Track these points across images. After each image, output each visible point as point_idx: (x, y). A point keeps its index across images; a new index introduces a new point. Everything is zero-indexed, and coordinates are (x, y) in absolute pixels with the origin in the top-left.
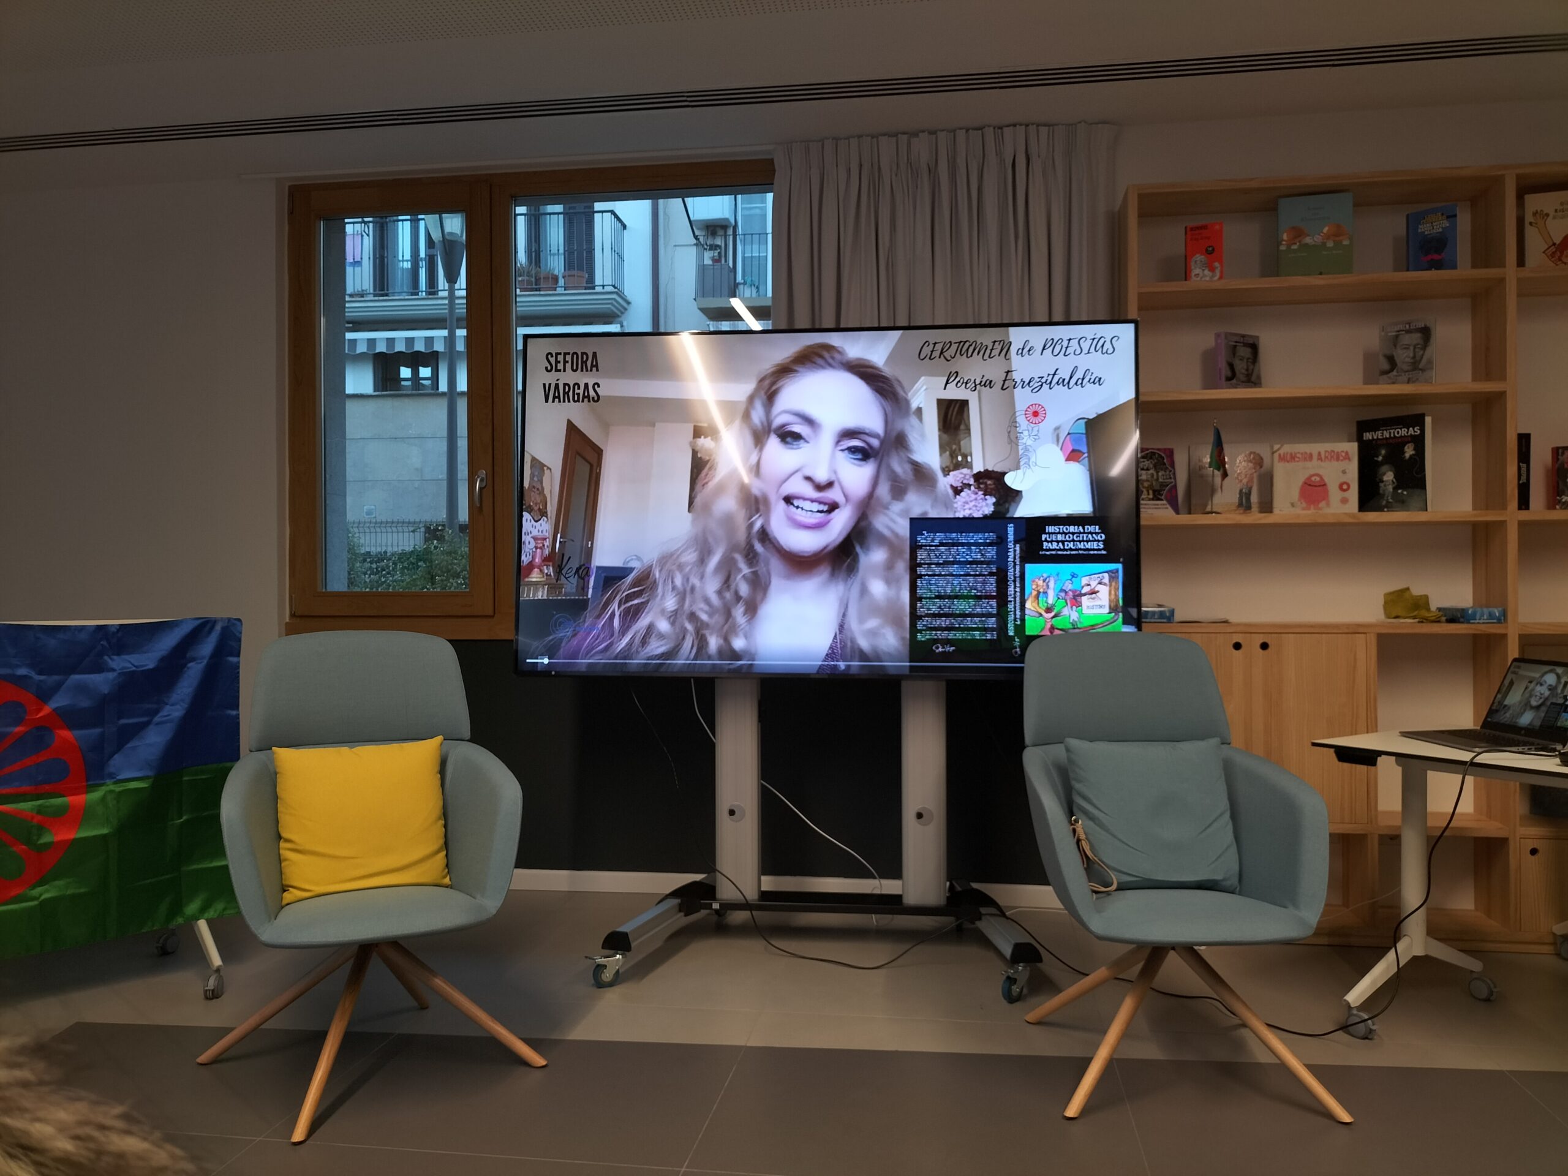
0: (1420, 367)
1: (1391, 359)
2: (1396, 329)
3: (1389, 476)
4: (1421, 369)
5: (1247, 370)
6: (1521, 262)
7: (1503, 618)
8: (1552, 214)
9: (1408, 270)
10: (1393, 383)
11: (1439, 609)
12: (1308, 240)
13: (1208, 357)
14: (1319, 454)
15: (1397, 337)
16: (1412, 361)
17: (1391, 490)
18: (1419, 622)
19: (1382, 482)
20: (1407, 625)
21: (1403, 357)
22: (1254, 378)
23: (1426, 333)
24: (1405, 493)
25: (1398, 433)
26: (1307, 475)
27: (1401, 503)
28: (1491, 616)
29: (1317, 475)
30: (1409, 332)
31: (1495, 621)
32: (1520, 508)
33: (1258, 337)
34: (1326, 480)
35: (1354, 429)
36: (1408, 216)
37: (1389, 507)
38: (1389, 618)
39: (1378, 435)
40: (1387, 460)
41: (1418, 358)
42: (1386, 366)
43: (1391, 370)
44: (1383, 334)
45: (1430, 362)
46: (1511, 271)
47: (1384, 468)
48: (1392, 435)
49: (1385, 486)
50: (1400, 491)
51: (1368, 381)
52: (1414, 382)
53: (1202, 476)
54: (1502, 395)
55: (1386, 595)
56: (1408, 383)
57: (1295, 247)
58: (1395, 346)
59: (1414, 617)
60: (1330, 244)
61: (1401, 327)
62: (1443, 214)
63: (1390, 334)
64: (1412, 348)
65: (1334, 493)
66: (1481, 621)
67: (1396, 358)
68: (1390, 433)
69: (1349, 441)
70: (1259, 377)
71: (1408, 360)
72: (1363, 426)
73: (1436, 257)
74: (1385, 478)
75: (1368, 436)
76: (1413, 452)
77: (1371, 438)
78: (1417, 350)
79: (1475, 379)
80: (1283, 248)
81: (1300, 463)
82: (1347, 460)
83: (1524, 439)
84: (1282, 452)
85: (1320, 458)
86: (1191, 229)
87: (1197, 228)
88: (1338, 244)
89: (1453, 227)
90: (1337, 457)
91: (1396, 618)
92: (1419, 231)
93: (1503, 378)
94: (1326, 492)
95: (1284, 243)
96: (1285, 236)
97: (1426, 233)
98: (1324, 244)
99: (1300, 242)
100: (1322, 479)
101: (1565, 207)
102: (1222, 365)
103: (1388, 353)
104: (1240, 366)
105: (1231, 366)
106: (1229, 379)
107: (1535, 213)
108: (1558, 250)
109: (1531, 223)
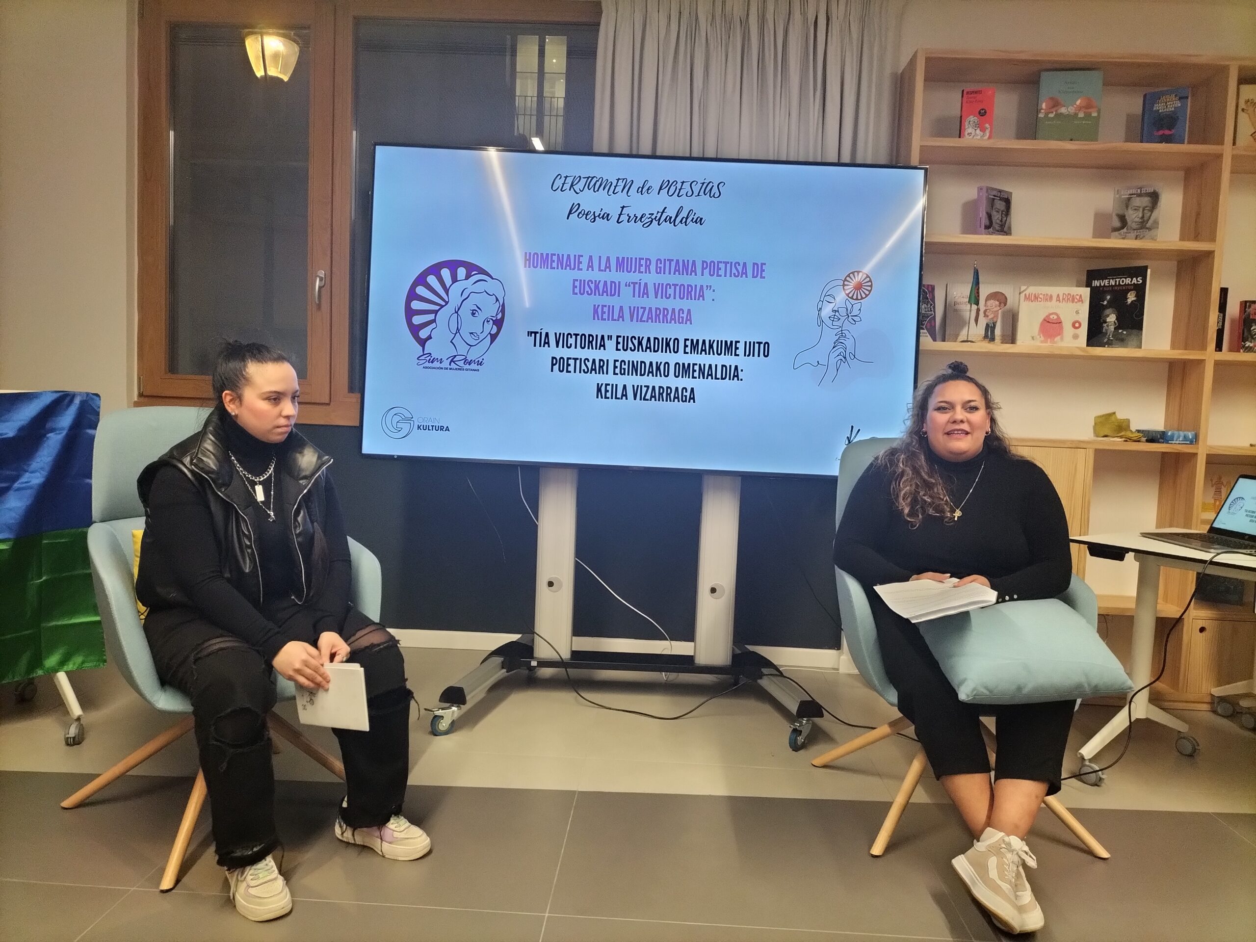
0: (1148, 225)
1: (1123, 219)
2: (1129, 192)
3: (1112, 318)
4: (1147, 228)
5: (1001, 221)
7: (1195, 440)
9: (1140, 141)
10: (1124, 238)
12: (1063, 110)
13: (969, 208)
14: (1058, 295)
15: (1129, 199)
16: (1140, 221)
17: (1113, 330)
18: (1125, 441)
19: (1106, 322)
20: (1116, 443)
21: (1133, 217)
22: (1006, 228)
23: (1154, 197)
24: (1125, 332)
25: (1123, 281)
26: (1046, 314)
27: (1121, 341)
28: (1185, 438)
29: (1053, 314)
30: (1139, 195)
31: (1188, 442)
32: (1215, 350)
33: (1011, 193)
34: (1062, 318)
35: (1084, 278)
36: (1145, 96)
37: (1109, 344)
38: (1099, 437)
39: (1106, 282)
40: (1111, 304)
41: (1145, 219)
42: (1117, 223)
43: (1122, 228)
44: (1117, 196)
45: (1156, 223)
46: (1227, 149)
47: (1108, 311)
48: (1117, 284)
49: (1108, 326)
50: (1120, 331)
51: (1097, 235)
52: (1141, 239)
53: (956, 310)
54: (1213, 253)
55: (1096, 418)
56: (1136, 239)
57: (1051, 115)
58: (1127, 207)
59: (1121, 437)
60: (1081, 115)
61: (1134, 191)
62: (1176, 96)
64: (1141, 210)
65: (1068, 330)
66: (1177, 442)
67: (1127, 217)
68: (1116, 281)
69: (1083, 286)
70: (1010, 228)
71: (1137, 220)
72: (1092, 275)
73: (1167, 132)
74: (1108, 320)
75: (1096, 283)
76: (1135, 299)
77: (1098, 285)
78: (1146, 211)
79: (1184, 238)
80: (1041, 115)
81: (1042, 303)
82: (1081, 302)
83: (1224, 292)
84: (1027, 292)
85: (1058, 300)
86: (968, 93)
87: (973, 92)
88: (1088, 116)
89: (1184, 107)
90: (1072, 299)
91: (1106, 436)
92: (1155, 109)
93: (1212, 239)
94: (1061, 328)
95: (1042, 111)
96: (1044, 106)
97: (1160, 111)
98: (1076, 114)
99: (1056, 111)
100: (1059, 318)
102: (983, 214)
103: (1121, 213)
104: (996, 217)
105: (990, 216)
106: (987, 227)
107: (1247, 101)
109: (1243, 110)
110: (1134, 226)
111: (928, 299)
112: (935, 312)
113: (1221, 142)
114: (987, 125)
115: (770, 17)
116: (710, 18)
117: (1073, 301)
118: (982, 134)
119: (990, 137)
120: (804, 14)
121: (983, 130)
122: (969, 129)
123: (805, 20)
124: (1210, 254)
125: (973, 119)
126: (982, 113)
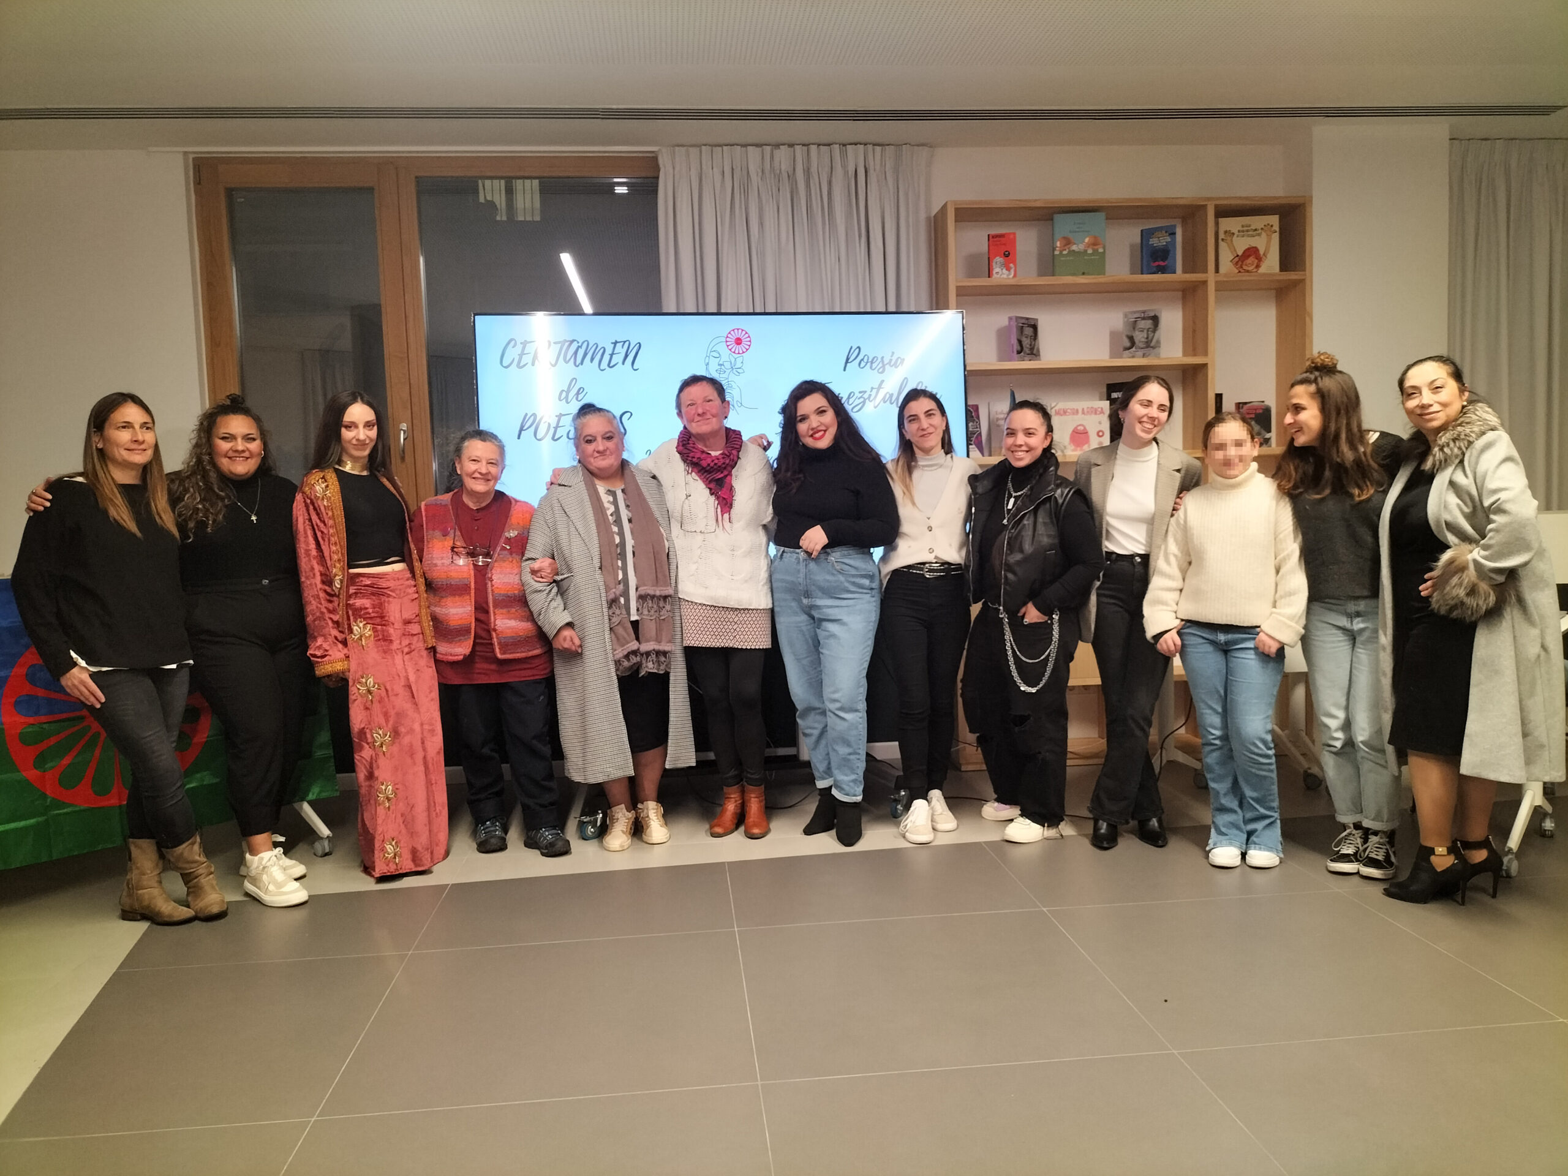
0: (1152, 344)
1: (1131, 339)
2: (1134, 317)
4: (1152, 347)
5: (1031, 346)
8: (1236, 233)
9: (1142, 274)
10: (1133, 357)
12: (1074, 248)
13: (1002, 334)
14: (1083, 409)
15: (1135, 322)
16: (1146, 341)
21: (1140, 337)
22: (1035, 352)
23: (1155, 319)
26: (1075, 426)
29: (1080, 425)
30: (1144, 319)
33: (1037, 320)
34: (1088, 428)
35: (1105, 390)
36: (1142, 231)
41: (1150, 338)
42: (1128, 344)
43: (1132, 347)
44: (1126, 320)
45: (1158, 342)
46: (1211, 276)
51: (1113, 355)
52: (1148, 356)
57: (1065, 252)
58: (1134, 328)
60: (1090, 251)
61: (1138, 315)
62: (1166, 232)
64: (1145, 331)
65: (1092, 438)
67: (1135, 338)
69: (1101, 399)
70: (1038, 351)
71: (1143, 340)
72: (1111, 388)
73: (1162, 263)
78: (1149, 332)
79: (1185, 354)
80: (1057, 253)
81: (1070, 416)
82: (1102, 414)
83: (1219, 397)
84: (1057, 408)
85: (1083, 413)
86: (993, 237)
87: (996, 236)
88: (1095, 251)
89: (1173, 242)
90: (1095, 411)
92: (1150, 243)
93: (1205, 353)
94: (1088, 437)
95: (1058, 249)
96: (1058, 244)
97: (1155, 245)
98: (1086, 251)
99: (1069, 248)
100: (1085, 428)
101: (1245, 229)
102: (1015, 342)
103: (1130, 334)
104: (1026, 342)
105: (1020, 342)
106: (1019, 355)
107: (1226, 232)
108: (1241, 260)
109: (1223, 240)
110: (1142, 345)
111: (973, 417)
112: (980, 428)
113: (1205, 271)
114: (1012, 265)
115: (814, 169)
116: (760, 174)
117: (1096, 414)
118: (1007, 272)
119: (1015, 276)
120: (844, 167)
121: (1008, 269)
122: (996, 269)
123: (846, 173)
124: (1205, 366)
125: (999, 260)
126: (1007, 255)
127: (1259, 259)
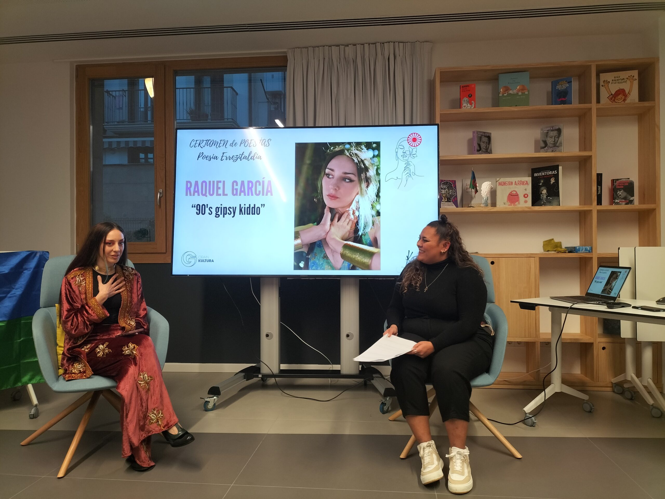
0: (557, 145)
1: (545, 142)
2: (547, 130)
3: (544, 192)
4: (557, 146)
5: (486, 147)
6: (598, 101)
7: (591, 251)
8: (611, 82)
9: (552, 105)
10: (546, 152)
11: (566, 248)
12: (511, 92)
13: (470, 142)
14: (516, 182)
15: (548, 132)
16: (554, 143)
17: (545, 197)
18: (557, 253)
19: (542, 194)
20: (552, 254)
21: (550, 141)
22: (489, 151)
23: (559, 131)
24: (551, 198)
25: (548, 173)
26: (511, 191)
27: (549, 203)
28: (586, 250)
29: (513, 191)
30: (552, 130)
31: (588, 252)
32: (598, 205)
33: (491, 133)
34: (518, 192)
35: (530, 172)
36: (552, 82)
37: (544, 204)
38: (545, 251)
39: (540, 174)
40: (544, 185)
41: (556, 142)
42: (543, 145)
43: (545, 147)
44: (542, 131)
45: (561, 143)
46: (594, 105)
47: (542, 188)
48: (546, 174)
49: (543, 195)
50: (549, 198)
51: (536, 151)
52: (554, 152)
53: (467, 192)
54: (590, 157)
55: (544, 242)
56: (552, 152)
57: (505, 95)
58: (547, 136)
59: (555, 251)
60: (520, 94)
61: (548, 129)
62: (566, 81)
63: (544, 132)
64: (553, 137)
65: (522, 199)
66: (582, 252)
67: (547, 141)
68: (545, 173)
69: (529, 177)
70: (491, 150)
71: (552, 142)
72: (534, 171)
74: (543, 192)
75: (536, 175)
76: (554, 181)
77: (537, 176)
78: (556, 138)
79: (580, 150)
80: (501, 95)
81: (507, 186)
82: (527, 185)
83: (599, 176)
84: (500, 181)
85: (516, 184)
86: (462, 87)
87: (465, 86)
88: (523, 94)
89: (570, 86)
91: (548, 251)
92: (557, 88)
93: (591, 150)
94: (518, 198)
95: (501, 93)
96: (501, 90)
97: (559, 89)
98: (517, 93)
99: (507, 93)
100: (516, 192)
101: (616, 79)
102: (476, 145)
103: (544, 139)
104: (483, 146)
105: (479, 145)
106: (478, 151)
107: (604, 81)
108: (614, 97)
109: (602, 86)
110: (551, 145)
113: (591, 103)
117: (523, 184)
123: (384, 58)
127: (626, 96)
